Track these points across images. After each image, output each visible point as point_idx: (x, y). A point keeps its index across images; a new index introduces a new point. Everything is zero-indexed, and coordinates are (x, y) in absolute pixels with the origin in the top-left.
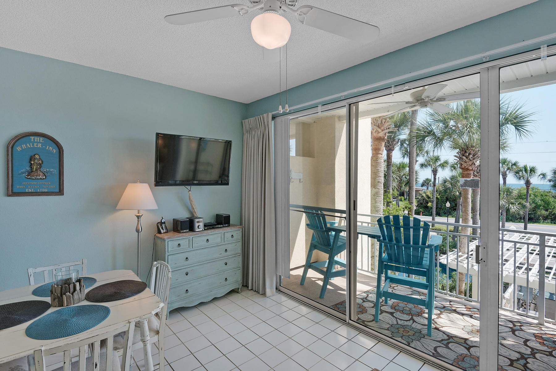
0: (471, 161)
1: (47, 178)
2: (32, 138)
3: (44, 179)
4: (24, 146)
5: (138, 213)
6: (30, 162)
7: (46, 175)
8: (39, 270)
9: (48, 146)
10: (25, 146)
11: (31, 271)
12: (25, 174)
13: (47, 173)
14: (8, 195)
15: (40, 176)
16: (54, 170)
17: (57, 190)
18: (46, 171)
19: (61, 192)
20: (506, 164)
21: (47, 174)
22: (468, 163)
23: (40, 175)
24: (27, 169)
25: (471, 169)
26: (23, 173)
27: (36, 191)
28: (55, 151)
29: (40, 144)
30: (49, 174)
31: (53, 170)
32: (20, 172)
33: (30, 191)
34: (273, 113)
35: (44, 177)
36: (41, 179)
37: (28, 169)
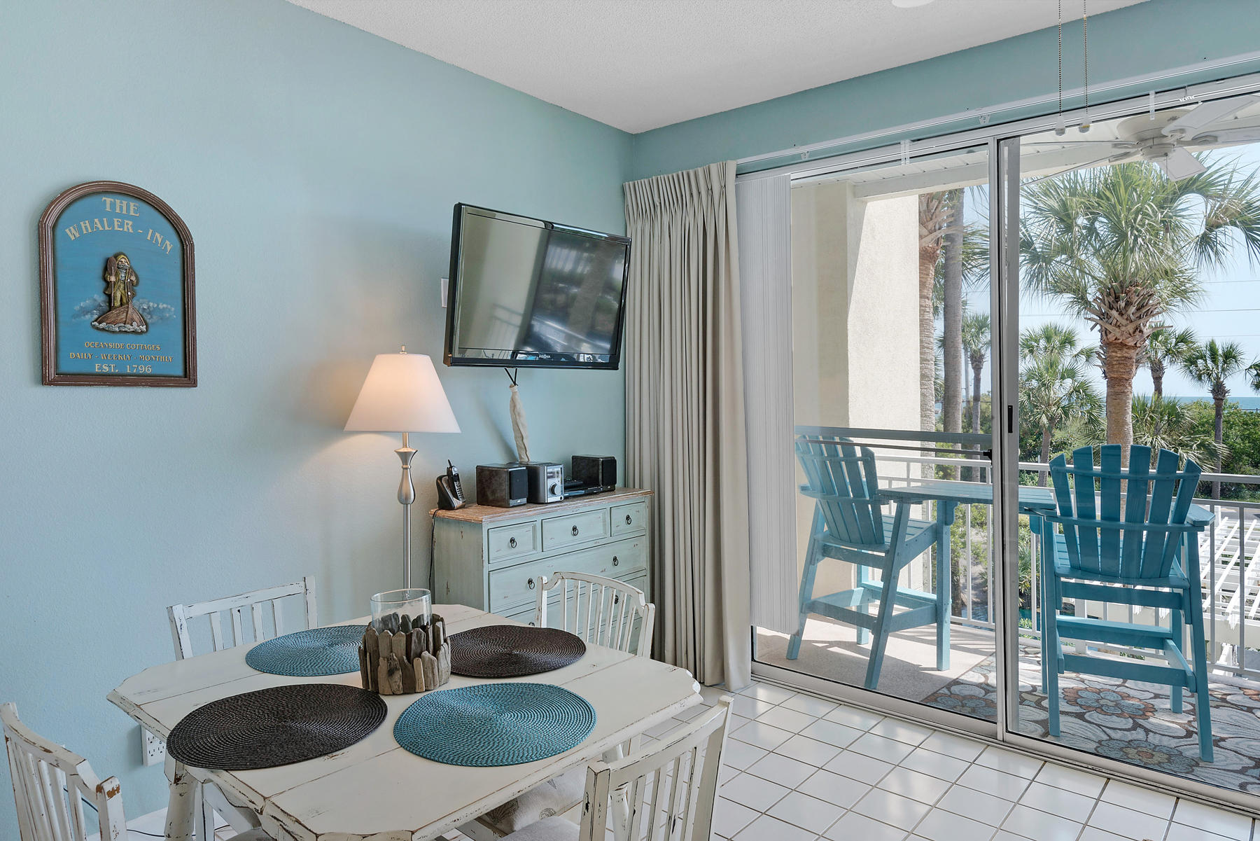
0: (1132, 322)
1: (151, 329)
2: (108, 200)
3: (142, 332)
4: (85, 225)
5: (405, 446)
6: (105, 279)
7: (148, 321)
8: (199, 609)
9: (151, 231)
10: (88, 224)
11: (179, 611)
12: (92, 314)
13: (149, 313)
14: (45, 381)
15: (134, 323)
16: (169, 306)
17: (179, 371)
18: (149, 307)
19: (188, 377)
20: (1160, 338)
21: (152, 317)
22: (1123, 328)
23: (133, 320)
24: (95, 300)
25: (1132, 344)
26: (85, 311)
27: (123, 372)
28: (171, 245)
29: (130, 223)
30: (154, 317)
31: (165, 306)
32: (77, 308)
33: (106, 369)
34: (741, 161)
35: (144, 328)
36: (134, 332)
37: (100, 298)
